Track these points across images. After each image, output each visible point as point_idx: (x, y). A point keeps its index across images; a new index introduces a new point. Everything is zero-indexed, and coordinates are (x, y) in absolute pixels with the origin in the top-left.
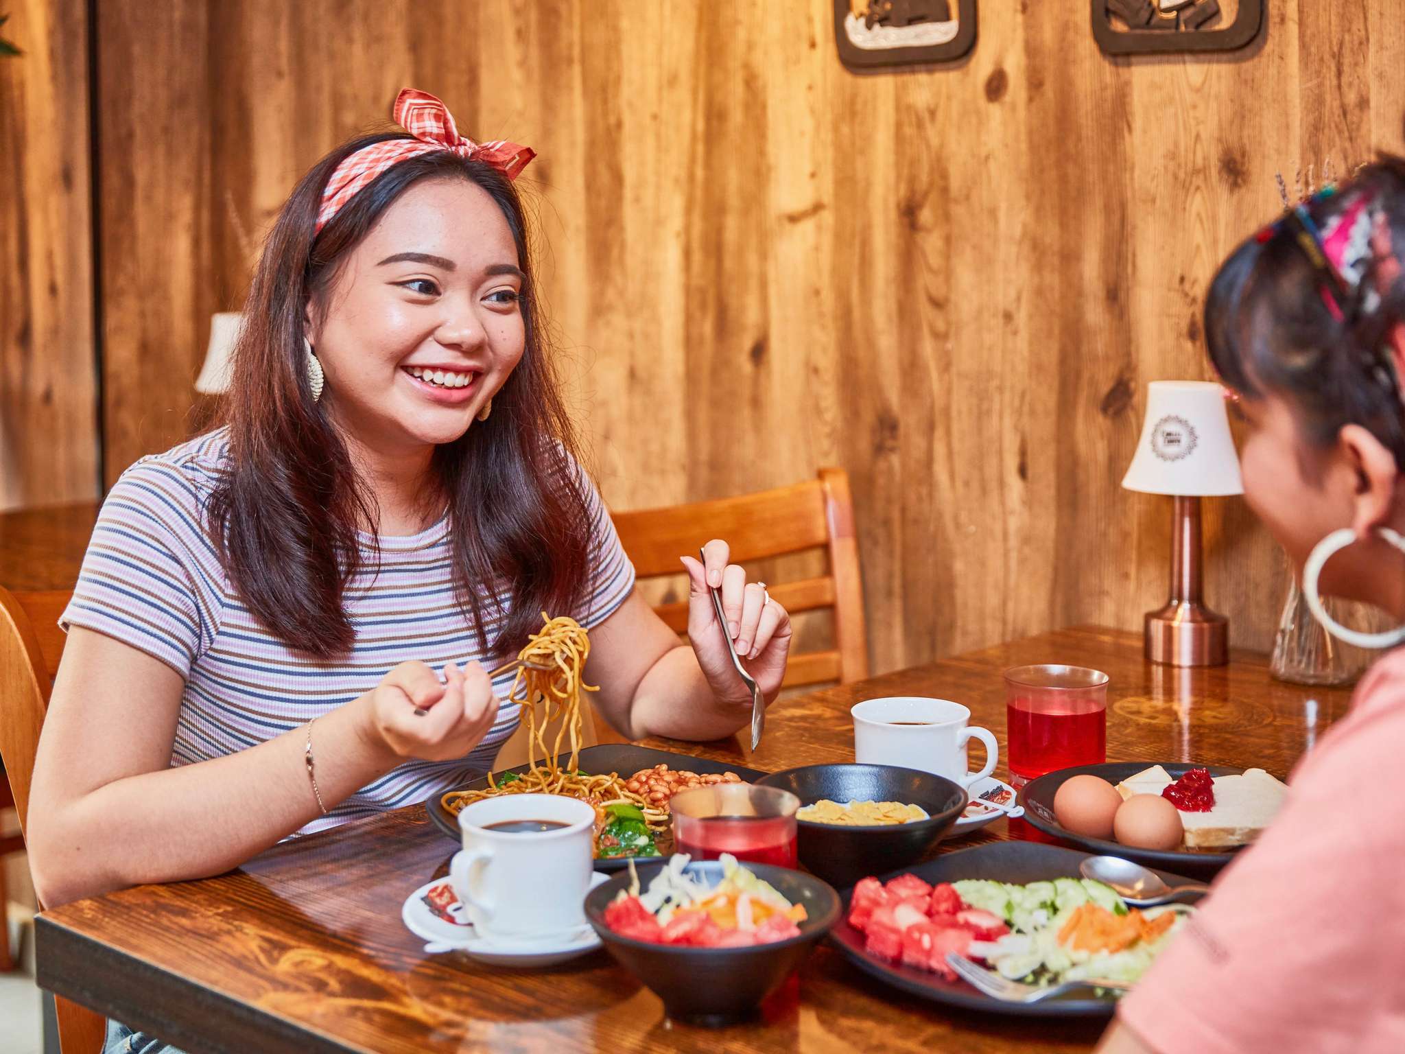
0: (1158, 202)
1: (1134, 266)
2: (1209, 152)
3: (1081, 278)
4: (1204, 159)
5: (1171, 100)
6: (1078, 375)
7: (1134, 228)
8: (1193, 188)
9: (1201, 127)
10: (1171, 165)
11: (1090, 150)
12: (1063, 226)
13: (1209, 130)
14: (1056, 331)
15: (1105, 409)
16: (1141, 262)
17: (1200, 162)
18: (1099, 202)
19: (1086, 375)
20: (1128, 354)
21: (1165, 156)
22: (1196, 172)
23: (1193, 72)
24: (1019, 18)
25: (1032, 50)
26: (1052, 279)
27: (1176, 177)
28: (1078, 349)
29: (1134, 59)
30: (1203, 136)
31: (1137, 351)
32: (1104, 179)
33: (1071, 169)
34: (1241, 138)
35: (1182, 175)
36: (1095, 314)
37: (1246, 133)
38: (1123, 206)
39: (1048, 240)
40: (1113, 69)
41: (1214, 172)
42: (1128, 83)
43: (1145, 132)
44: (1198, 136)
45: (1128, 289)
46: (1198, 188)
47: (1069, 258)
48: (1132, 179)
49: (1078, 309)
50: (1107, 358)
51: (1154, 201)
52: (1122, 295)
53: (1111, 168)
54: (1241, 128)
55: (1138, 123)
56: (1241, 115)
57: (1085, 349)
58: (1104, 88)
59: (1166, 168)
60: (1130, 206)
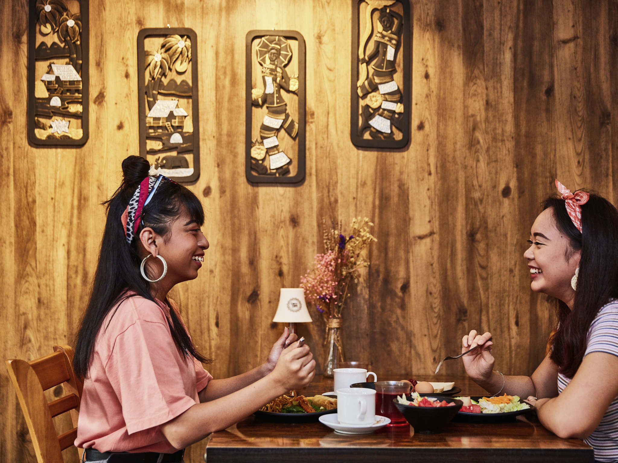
0: (268, 232)
1: (259, 252)
2: (286, 216)
3: (240, 257)
4: (284, 218)
5: (273, 198)
6: (239, 290)
7: (259, 240)
8: (280, 227)
9: (283, 208)
10: (273, 220)
11: (243, 214)
12: (233, 240)
13: (286, 209)
14: (230, 275)
15: (248, 301)
16: (262, 251)
17: (282, 218)
18: (246, 232)
19: (241, 290)
20: (257, 282)
21: (270, 217)
22: (281, 222)
23: (280, 190)
24: (216, 169)
25: (221, 180)
26: (229, 258)
27: (274, 223)
28: (238, 281)
29: (259, 185)
30: (284, 210)
31: (260, 281)
32: (249, 224)
33: (236, 220)
34: (297, 211)
35: (276, 223)
36: (245, 269)
37: (298, 209)
38: (255, 233)
39: (227, 245)
40: (252, 188)
41: (288, 222)
42: (257, 193)
43: (263, 208)
44: (282, 211)
45: (257, 260)
46: (282, 227)
47: (235, 251)
48: (259, 224)
49: (239, 267)
50: (249, 284)
51: (266, 231)
52: (255, 263)
53: (251, 220)
54: (297, 209)
55: (261, 206)
56: (297, 204)
57: (241, 281)
58: (248, 194)
59: (271, 220)
60: (258, 233)
